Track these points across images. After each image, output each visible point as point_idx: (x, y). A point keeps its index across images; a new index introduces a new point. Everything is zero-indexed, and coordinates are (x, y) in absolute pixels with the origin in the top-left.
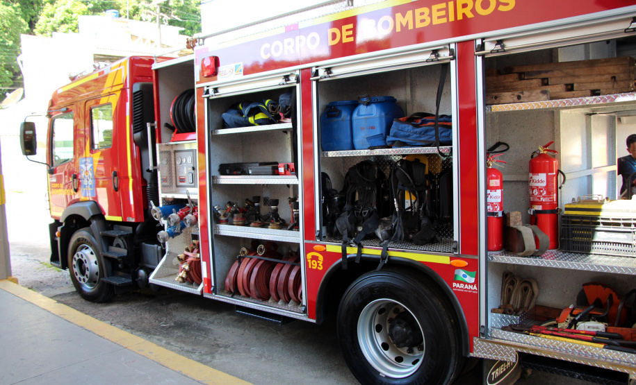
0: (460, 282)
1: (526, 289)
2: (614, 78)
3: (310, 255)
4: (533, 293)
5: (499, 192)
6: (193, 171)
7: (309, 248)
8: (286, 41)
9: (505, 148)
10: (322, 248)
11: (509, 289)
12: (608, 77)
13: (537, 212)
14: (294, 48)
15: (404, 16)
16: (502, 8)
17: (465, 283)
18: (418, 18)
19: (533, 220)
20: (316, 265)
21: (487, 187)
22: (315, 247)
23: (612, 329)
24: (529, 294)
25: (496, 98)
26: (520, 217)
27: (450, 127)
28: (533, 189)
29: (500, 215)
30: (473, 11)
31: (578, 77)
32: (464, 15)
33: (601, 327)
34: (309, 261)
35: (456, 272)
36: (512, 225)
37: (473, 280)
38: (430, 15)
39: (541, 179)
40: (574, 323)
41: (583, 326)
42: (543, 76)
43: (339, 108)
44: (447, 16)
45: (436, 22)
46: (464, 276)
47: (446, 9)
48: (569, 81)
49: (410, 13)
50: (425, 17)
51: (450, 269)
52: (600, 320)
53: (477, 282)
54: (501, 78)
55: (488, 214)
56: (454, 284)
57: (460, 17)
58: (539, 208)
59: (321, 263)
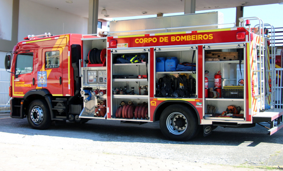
0: (198, 105)
1: (213, 109)
2: (235, 57)
3: (151, 102)
4: (215, 110)
5: (207, 83)
6: (96, 78)
7: (151, 100)
8: (145, 39)
9: (208, 72)
10: (156, 100)
11: (209, 109)
12: (233, 56)
13: (216, 88)
14: (148, 41)
15: (184, 37)
16: (210, 38)
17: (199, 106)
18: (188, 38)
19: (215, 90)
20: (154, 105)
21: (205, 82)
22: (153, 100)
23: (234, 115)
24: (214, 110)
25: (207, 60)
26: (213, 89)
27: (195, 66)
28: (215, 82)
29: (208, 89)
30: (202, 38)
31: (227, 56)
32: (200, 39)
33: (232, 115)
34: (151, 104)
35: (197, 103)
36: (211, 91)
37: (201, 105)
38: (191, 38)
39: (217, 80)
40: (226, 114)
41: (227, 115)
42: (218, 55)
43: (161, 60)
44: (195, 38)
45: (192, 40)
46: (199, 104)
47: (195, 37)
48: (225, 56)
49: (185, 36)
50: (190, 38)
51: (195, 102)
52: (231, 113)
53: (202, 105)
54: (208, 54)
55: (205, 88)
56: (196, 106)
57: (199, 39)
58: (217, 87)
59: (155, 104)
